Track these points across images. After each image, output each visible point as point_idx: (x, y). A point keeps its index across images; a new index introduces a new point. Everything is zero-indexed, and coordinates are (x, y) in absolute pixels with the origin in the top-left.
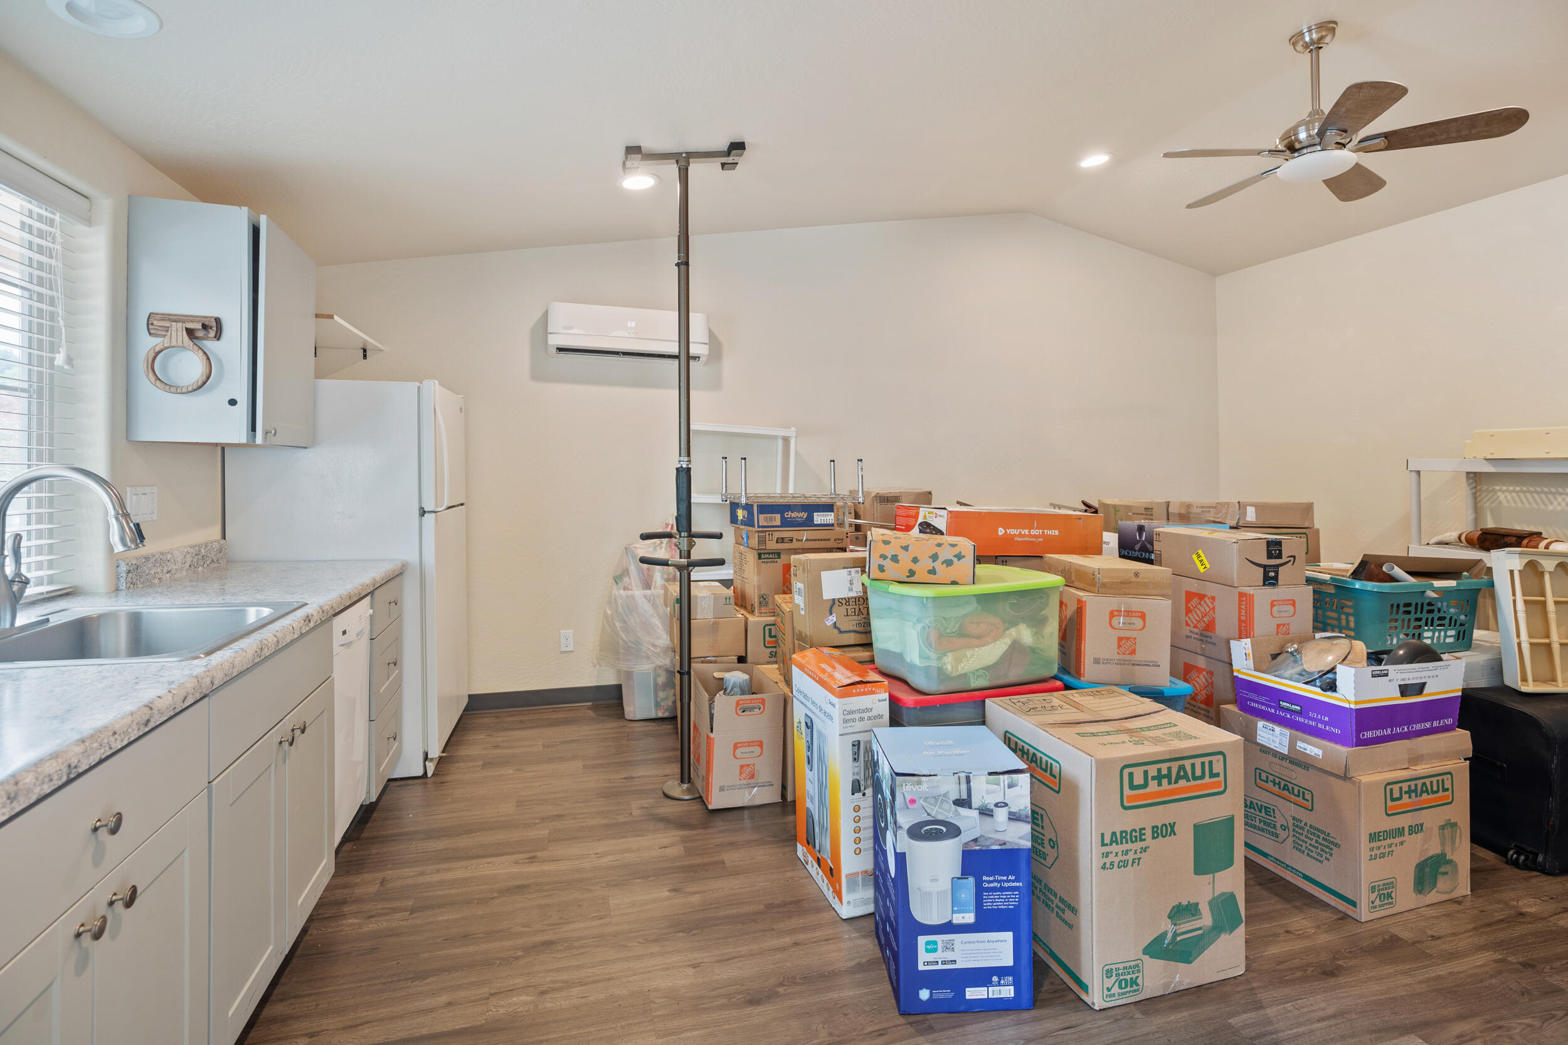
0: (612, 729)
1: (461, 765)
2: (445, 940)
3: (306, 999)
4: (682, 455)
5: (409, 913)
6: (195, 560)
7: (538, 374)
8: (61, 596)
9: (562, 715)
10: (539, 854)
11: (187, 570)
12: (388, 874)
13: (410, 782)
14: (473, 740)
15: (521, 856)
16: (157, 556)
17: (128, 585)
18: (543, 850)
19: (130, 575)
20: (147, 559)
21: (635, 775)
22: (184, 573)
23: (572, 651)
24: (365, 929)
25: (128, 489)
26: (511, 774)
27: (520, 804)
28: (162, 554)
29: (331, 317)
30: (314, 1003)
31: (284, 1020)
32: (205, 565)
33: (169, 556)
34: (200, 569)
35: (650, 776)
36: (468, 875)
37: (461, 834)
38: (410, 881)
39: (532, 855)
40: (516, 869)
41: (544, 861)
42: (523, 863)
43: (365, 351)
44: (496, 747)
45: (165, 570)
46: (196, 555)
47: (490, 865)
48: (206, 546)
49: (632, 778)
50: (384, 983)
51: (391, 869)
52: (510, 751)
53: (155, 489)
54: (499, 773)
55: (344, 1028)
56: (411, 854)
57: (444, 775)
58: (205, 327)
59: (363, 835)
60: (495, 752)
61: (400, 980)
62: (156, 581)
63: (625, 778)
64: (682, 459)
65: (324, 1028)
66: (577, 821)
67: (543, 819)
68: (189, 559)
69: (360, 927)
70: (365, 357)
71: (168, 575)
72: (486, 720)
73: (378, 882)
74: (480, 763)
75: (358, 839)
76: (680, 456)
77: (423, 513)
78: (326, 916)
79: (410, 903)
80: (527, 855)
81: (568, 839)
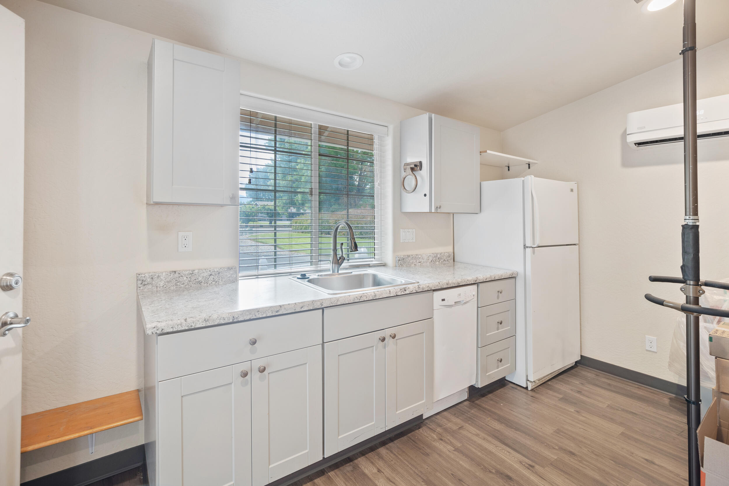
0: (674, 420)
1: (550, 392)
2: (452, 474)
3: (392, 455)
4: (688, 213)
5: (454, 449)
6: (434, 259)
7: (626, 163)
8: (381, 266)
9: (640, 392)
10: (537, 467)
11: (430, 263)
12: (467, 426)
13: (519, 388)
14: (571, 382)
15: (527, 460)
16: (413, 256)
17: (399, 265)
18: (543, 467)
19: (400, 261)
20: (409, 256)
21: (657, 462)
22: (428, 263)
23: (656, 353)
24: (434, 443)
25: (401, 230)
26: (571, 412)
27: (558, 432)
28: (417, 255)
29: (486, 152)
30: (392, 459)
31: (381, 457)
32: (440, 262)
33: (420, 256)
34: (437, 263)
35: (670, 471)
36: (494, 451)
37: (512, 428)
38: (470, 435)
39: (533, 464)
40: (517, 466)
41: (536, 473)
42: (524, 465)
43: (529, 165)
44: (579, 392)
45: (418, 261)
46: (435, 257)
47: (508, 454)
48: (441, 254)
49: (653, 463)
50: (415, 472)
51: (469, 424)
52: (584, 398)
53: (414, 230)
54: (564, 407)
55: (388, 478)
56: (483, 423)
57: (537, 393)
58: (416, 166)
59: (477, 402)
60: (578, 395)
61: (420, 476)
62: (413, 265)
63: (646, 460)
64: (687, 217)
65: (384, 471)
66: (581, 464)
67: (561, 449)
68: (431, 259)
69: (434, 441)
70: (529, 167)
71: (419, 264)
72: (589, 375)
73: (459, 426)
74: (561, 396)
75: (473, 402)
76: (686, 215)
77: (525, 247)
78: (431, 427)
79: (459, 445)
80: (530, 463)
81: (561, 470)
